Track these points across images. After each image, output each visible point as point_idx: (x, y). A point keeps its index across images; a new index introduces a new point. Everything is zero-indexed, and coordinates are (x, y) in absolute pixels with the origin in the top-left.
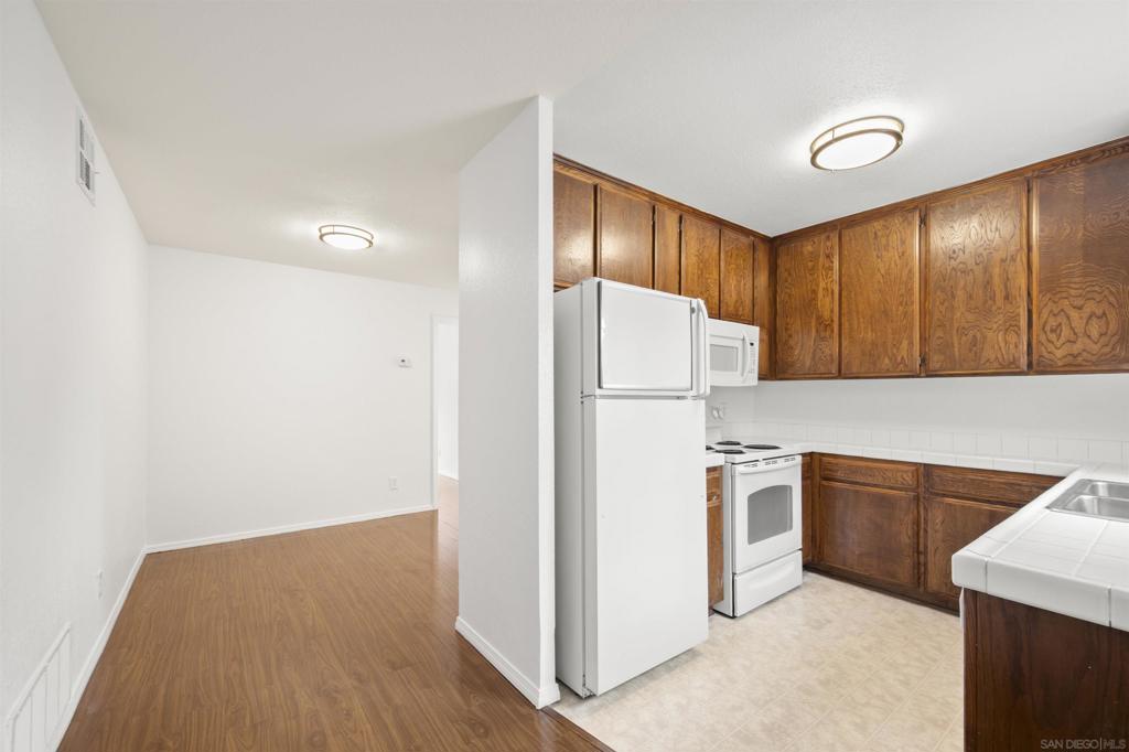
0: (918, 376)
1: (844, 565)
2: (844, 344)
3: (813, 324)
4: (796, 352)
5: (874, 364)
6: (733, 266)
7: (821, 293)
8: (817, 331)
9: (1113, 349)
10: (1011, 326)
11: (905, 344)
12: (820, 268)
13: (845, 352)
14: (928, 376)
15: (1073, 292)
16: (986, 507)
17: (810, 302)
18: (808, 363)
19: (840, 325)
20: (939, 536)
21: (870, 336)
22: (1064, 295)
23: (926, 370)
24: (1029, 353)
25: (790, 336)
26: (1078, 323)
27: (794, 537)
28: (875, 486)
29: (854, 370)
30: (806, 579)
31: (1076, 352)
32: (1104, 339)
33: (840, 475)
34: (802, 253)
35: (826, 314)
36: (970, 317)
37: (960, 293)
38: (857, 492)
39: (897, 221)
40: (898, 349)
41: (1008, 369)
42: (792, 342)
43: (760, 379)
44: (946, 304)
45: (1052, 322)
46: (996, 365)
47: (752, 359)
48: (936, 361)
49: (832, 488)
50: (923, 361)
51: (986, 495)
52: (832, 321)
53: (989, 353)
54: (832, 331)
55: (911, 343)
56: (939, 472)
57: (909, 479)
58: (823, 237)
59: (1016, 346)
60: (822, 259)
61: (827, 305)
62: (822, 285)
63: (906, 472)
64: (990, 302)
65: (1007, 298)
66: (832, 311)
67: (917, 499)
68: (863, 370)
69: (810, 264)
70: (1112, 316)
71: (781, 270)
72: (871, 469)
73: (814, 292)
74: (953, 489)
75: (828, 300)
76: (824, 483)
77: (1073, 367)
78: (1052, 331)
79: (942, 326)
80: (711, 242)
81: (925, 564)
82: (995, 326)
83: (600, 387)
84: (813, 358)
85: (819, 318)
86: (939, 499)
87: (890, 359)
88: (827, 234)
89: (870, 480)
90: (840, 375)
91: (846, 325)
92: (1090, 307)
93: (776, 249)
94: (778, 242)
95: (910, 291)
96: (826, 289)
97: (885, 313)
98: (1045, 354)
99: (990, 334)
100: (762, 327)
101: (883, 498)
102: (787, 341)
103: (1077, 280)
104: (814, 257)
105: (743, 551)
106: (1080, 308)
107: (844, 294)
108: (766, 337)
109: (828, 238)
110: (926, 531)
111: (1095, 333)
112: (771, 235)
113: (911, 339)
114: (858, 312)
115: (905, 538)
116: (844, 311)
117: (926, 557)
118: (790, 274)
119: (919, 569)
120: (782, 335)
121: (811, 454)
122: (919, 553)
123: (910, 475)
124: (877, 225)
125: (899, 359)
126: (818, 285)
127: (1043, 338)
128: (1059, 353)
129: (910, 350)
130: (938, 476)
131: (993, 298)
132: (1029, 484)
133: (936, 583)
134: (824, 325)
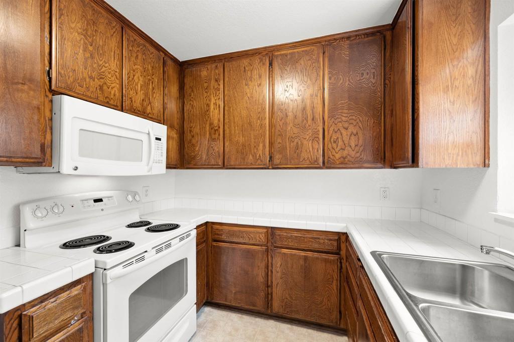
0: (268, 169)
1: (226, 301)
2: (227, 144)
3: (208, 128)
4: (197, 149)
5: (244, 159)
7: (212, 107)
8: (210, 134)
9: (361, 155)
10: (315, 139)
11: (261, 145)
12: (212, 88)
13: (227, 150)
14: (273, 168)
15: (343, 118)
16: (303, 253)
17: (206, 112)
18: (204, 157)
19: (224, 131)
20: (279, 275)
21: (241, 139)
22: (340, 120)
23: (272, 165)
24: (324, 156)
25: (193, 136)
26: (346, 138)
28: (245, 244)
29: (232, 163)
30: (203, 317)
31: (345, 156)
32: (357, 148)
33: (224, 237)
34: (200, 76)
35: (216, 122)
36: (296, 130)
37: (290, 114)
38: (234, 249)
39: (256, 60)
40: (257, 149)
41: (313, 166)
42: (194, 141)
43: (169, 167)
44: (283, 121)
45: (334, 137)
46: (308, 162)
47: (159, 153)
48: (277, 159)
49: (219, 247)
50: (271, 157)
51: (302, 246)
52: (219, 127)
53: (304, 155)
54: (219, 135)
55: (264, 146)
56: (278, 232)
57: (263, 238)
58: (214, 66)
59: (318, 151)
60: (213, 82)
61: (216, 115)
62: (213, 101)
63: (261, 233)
64: (305, 121)
65: (313, 119)
66: (219, 120)
67: (267, 250)
68: (237, 163)
69: (206, 85)
70: (360, 135)
71: (187, 87)
72: (242, 232)
73: (208, 105)
74: (286, 243)
75: (217, 111)
76: (215, 244)
77: (344, 164)
78: (335, 142)
79: (281, 135)
81: (272, 293)
82: (308, 137)
84: (207, 155)
85: (211, 124)
86: (279, 250)
87: (253, 156)
88: (215, 64)
89: (241, 240)
90: (224, 166)
91: (227, 131)
92: (352, 129)
93: (184, 67)
95: (264, 109)
96: (215, 104)
97: (250, 124)
98: (331, 157)
99: (305, 142)
100: (171, 127)
101: (248, 251)
102: (191, 140)
103: (345, 111)
104: (208, 79)
106: (347, 129)
107: (226, 108)
108: (174, 136)
109: (216, 66)
110: (272, 272)
111: (353, 145)
112: (181, 59)
113: (264, 142)
114: (234, 123)
115: (261, 279)
116: (226, 121)
117: (272, 289)
118: (192, 91)
119: (268, 297)
120: (188, 136)
121: (207, 223)
122: (268, 287)
123: (264, 235)
124: (246, 62)
125: (258, 155)
126: (210, 100)
127: (330, 146)
128: (338, 156)
129: (263, 151)
130: (279, 235)
131: (306, 119)
132: (323, 237)
133: (276, 306)
134: (214, 130)
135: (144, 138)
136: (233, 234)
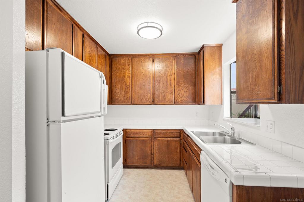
0: (152, 105)
1: (133, 164)
2: (133, 94)
3: (124, 86)
4: (119, 95)
5: (141, 100)
6: (100, 61)
7: (126, 77)
8: (125, 89)
9: (188, 99)
10: (171, 93)
11: (149, 95)
12: (126, 68)
13: (133, 96)
14: (154, 105)
15: (182, 86)
16: (166, 139)
17: (123, 79)
18: (122, 99)
19: (132, 88)
20: (157, 149)
21: (140, 92)
22: (180, 86)
23: (154, 103)
24: (174, 100)
25: (116, 90)
26: (182, 93)
28: (141, 137)
29: (136, 102)
31: (182, 100)
32: (187, 97)
33: (132, 135)
34: (120, 62)
35: (128, 84)
36: (163, 89)
37: (161, 82)
38: (137, 140)
39: (147, 59)
40: (147, 96)
41: (170, 104)
42: (117, 92)
44: (158, 85)
45: (178, 93)
46: (168, 102)
48: (156, 101)
49: (130, 140)
50: (153, 100)
51: (166, 136)
52: (130, 86)
53: (167, 99)
54: (130, 90)
56: (156, 131)
57: (150, 134)
59: (172, 98)
60: (127, 65)
61: (128, 81)
62: (127, 74)
63: (149, 132)
64: (167, 86)
65: (170, 85)
66: (130, 83)
67: (151, 139)
68: (138, 102)
69: (123, 67)
70: (188, 92)
71: (113, 66)
72: (140, 132)
73: (124, 76)
74: (160, 135)
75: (129, 79)
76: (127, 138)
77: (182, 103)
78: (178, 94)
79: (157, 91)
81: (153, 157)
82: (168, 92)
83: (63, 115)
84: (124, 98)
85: (126, 85)
86: (157, 139)
87: (145, 99)
88: (128, 58)
89: (140, 136)
90: (132, 104)
91: (134, 88)
92: (184, 90)
94: (112, 56)
95: (150, 80)
96: (128, 76)
97: (144, 85)
98: (177, 100)
99: (167, 94)
101: (143, 140)
102: (115, 91)
103: (182, 83)
104: (124, 64)
106: (183, 90)
107: (133, 78)
109: (128, 59)
110: (154, 148)
111: (185, 96)
112: (110, 53)
113: (150, 93)
114: (137, 84)
115: (149, 152)
116: (133, 83)
117: (154, 155)
118: (116, 69)
119: (152, 159)
121: (126, 129)
122: (152, 155)
123: (150, 133)
124: (142, 59)
125: (148, 99)
126: (125, 74)
127: (177, 96)
128: (180, 100)
129: (150, 97)
130: (157, 132)
131: (168, 85)
132: (174, 132)
133: (156, 162)
134: (127, 87)
136: (136, 133)
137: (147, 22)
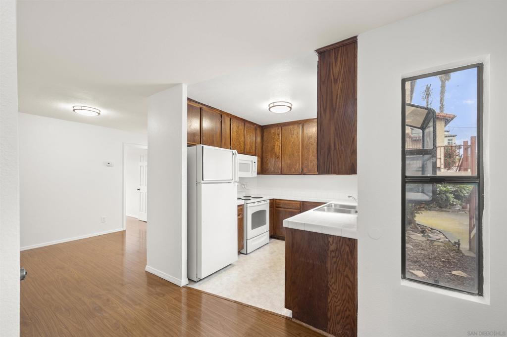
0: (301, 175)
2: (283, 163)
3: (274, 156)
4: (269, 165)
5: (290, 170)
6: (249, 136)
7: (276, 146)
8: (275, 159)
11: (298, 164)
12: (276, 138)
13: (283, 166)
14: (303, 175)
17: (273, 149)
18: (272, 169)
19: (281, 157)
21: (289, 161)
23: (303, 173)
25: (267, 160)
27: (266, 227)
28: (290, 209)
29: (285, 172)
30: (271, 241)
33: (281, 206)
34: (271, 132)
35: (278, 154)
37: (311, 150)
38: (285, 211)
39: (296, 126)
40: (296, 166)
42: (268, 162)
43: (257, 174)
44: (308, 153)
47: (255, 168)
48: (305, 171)
49: (279, 210)
50: (302, 170)
52: (279, 156)
54: (279, 159)
55: (299, 164)
58: (277, 128)
60: (276, 135)
61: (278, 150)
62: (277, 144)
66: (279, 152)
68: (287, 172)
69: (273, 136)
71: (265, 137)
72: (290, 203)
73: (274, 146)
75: (278, 149)
79: (306, 160)
80: (241, 127)
83: (203, 180)
84: (274, 168)
85: (276, 154)
87: (294, 169)
89: (289, 207)
90: (281, 174)
91: (283, 157)
93: (263, 129)
94: (264, 128)
95: (299, 148)
96: (277, 145)
97: (293, 154)
100: (258, 156)
101: (292, 212)
102: (266, 162)
104: (274, 134)
105: (250, 232)
107: (282, 147)
108: (260, 160)
112: (262, 125)
113: (299, 163)
114: (286, 154)
116: (283, 153)
118: (267, 139)
120: (265, 160)
121: (273, 199)
123: (299, 205)
124: (291, 127)
125: (296, 169)
126: (275, 144)
129: (299, 167)
134: (277, 157)
135: (250, 163)
136: (285, 204)
137: (273, 103)
